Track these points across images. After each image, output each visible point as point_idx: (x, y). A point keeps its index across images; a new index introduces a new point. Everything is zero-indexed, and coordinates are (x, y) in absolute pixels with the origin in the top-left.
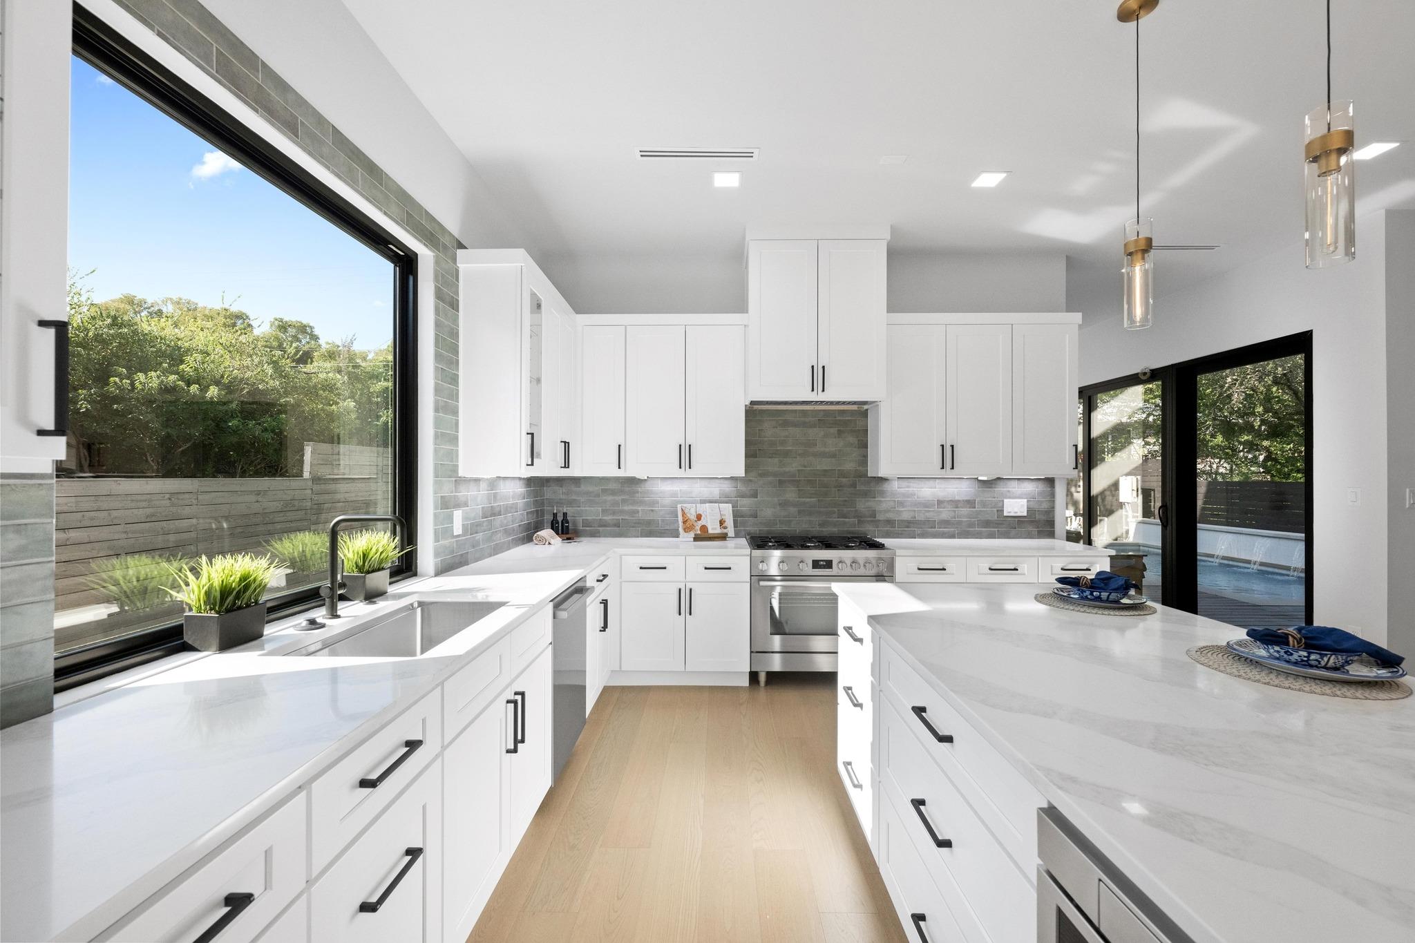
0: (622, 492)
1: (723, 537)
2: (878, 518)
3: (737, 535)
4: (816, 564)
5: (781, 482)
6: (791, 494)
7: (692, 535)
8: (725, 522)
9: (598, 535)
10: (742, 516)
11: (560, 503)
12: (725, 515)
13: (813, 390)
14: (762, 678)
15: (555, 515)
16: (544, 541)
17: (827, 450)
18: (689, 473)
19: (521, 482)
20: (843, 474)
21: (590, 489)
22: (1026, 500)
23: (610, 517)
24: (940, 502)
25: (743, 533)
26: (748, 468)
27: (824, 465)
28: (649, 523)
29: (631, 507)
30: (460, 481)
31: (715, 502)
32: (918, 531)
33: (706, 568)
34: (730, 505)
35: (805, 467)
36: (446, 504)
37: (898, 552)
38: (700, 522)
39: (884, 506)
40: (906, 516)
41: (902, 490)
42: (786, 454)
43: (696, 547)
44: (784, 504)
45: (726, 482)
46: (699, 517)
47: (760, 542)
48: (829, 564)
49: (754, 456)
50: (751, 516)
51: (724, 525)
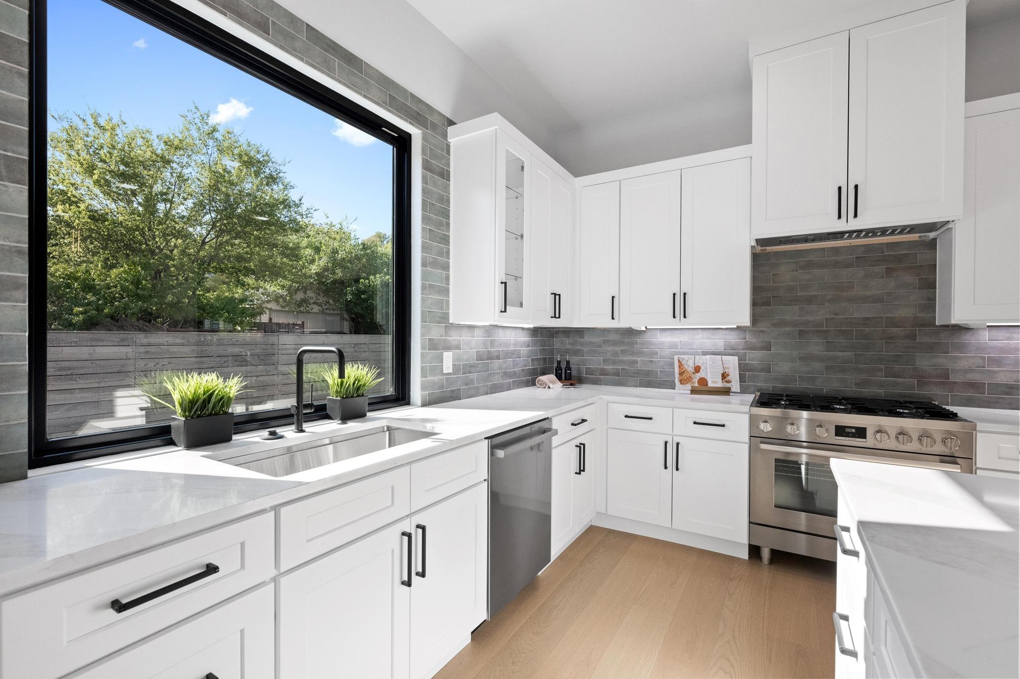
0: (621, 343)
1: (726, 392)
2: (952, 378)
3: (743, 391)
4: (841, 431)
5: (801, 333)
6: (816, 347)
7: (688, 387)
8: (728, 375)
9: (599, 382)
10: (750, 370)
11: (567, 352)
12: (728, 368)
13: (840, 217)
14: (766, 554)
15: (559, 363)
16: (545, 386)
17: (869, 293)
18: (683, 324)
20: (893, 323)
21: (593, 340)
23: (611, 367)
25: (752, 389)
26: (755, 318)
28: (648, 373)
29: (630, 358)
30: (450, 327)
31: (719, 354)
33: (695, 423)
34: (736, 358)
35: (836, 314)
36: (433, 345)
37: (980, 426)
38: (698, 374)
39: (963, 364)
40: (1003, 378)
41: (998, 343)
42: (810, 300)
43: (692, 400)
44: (806, 359)
45: (732, 332)
46: (697, 369)
47: (766, 400)
48: (861, 433)
49: (768, 304)
50: (762, 370)
51: (727, 379)
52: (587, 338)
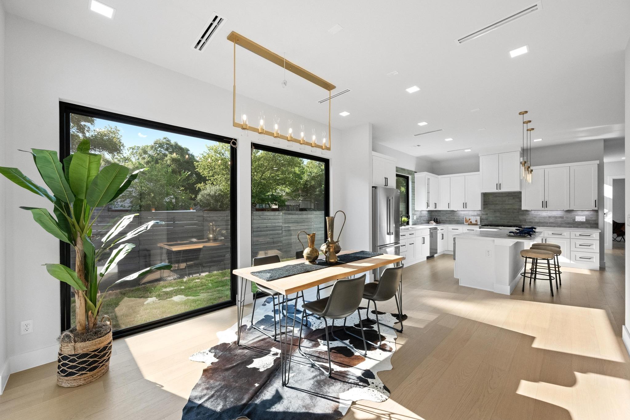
0: (451, 214)
1: (476, 224)
5: (495, 211)
6: (498, 214)
7: (467, 223)
8: (477, 221)
9: (445, 223)
10: (483, 220)
11: (436, 216)
12: (477, 219)
13: (498, 190)
15: (434, 218)
16: (432, 223)
17: (509, 203)
18: (466, 209)
19: (426, 211)
20: (515, 209)
21: (443, 213)
22: (585, 217)
23: (448, 219)
24: (549, 217)
25: (482, 223)
26: (483, 208)
27: (508, 207)
28: (458, 221)
29: (453, 217)
30: (415, 211)
31: (475, 216)
32: (542, 225)
33: (468, 230)
34: (479, 217)
35: (502, 207)
36: (413, 214)
38: (470, 221)
39: (529, 218)
40: (536, 220)
41: (535, 214)
42: (497, 204)
43: (468, 226)
44: (496, 217)
45: (479, 211)
46: (470, 219)
47: (485, 225)
50: (486, 220)
52: (441, 213)
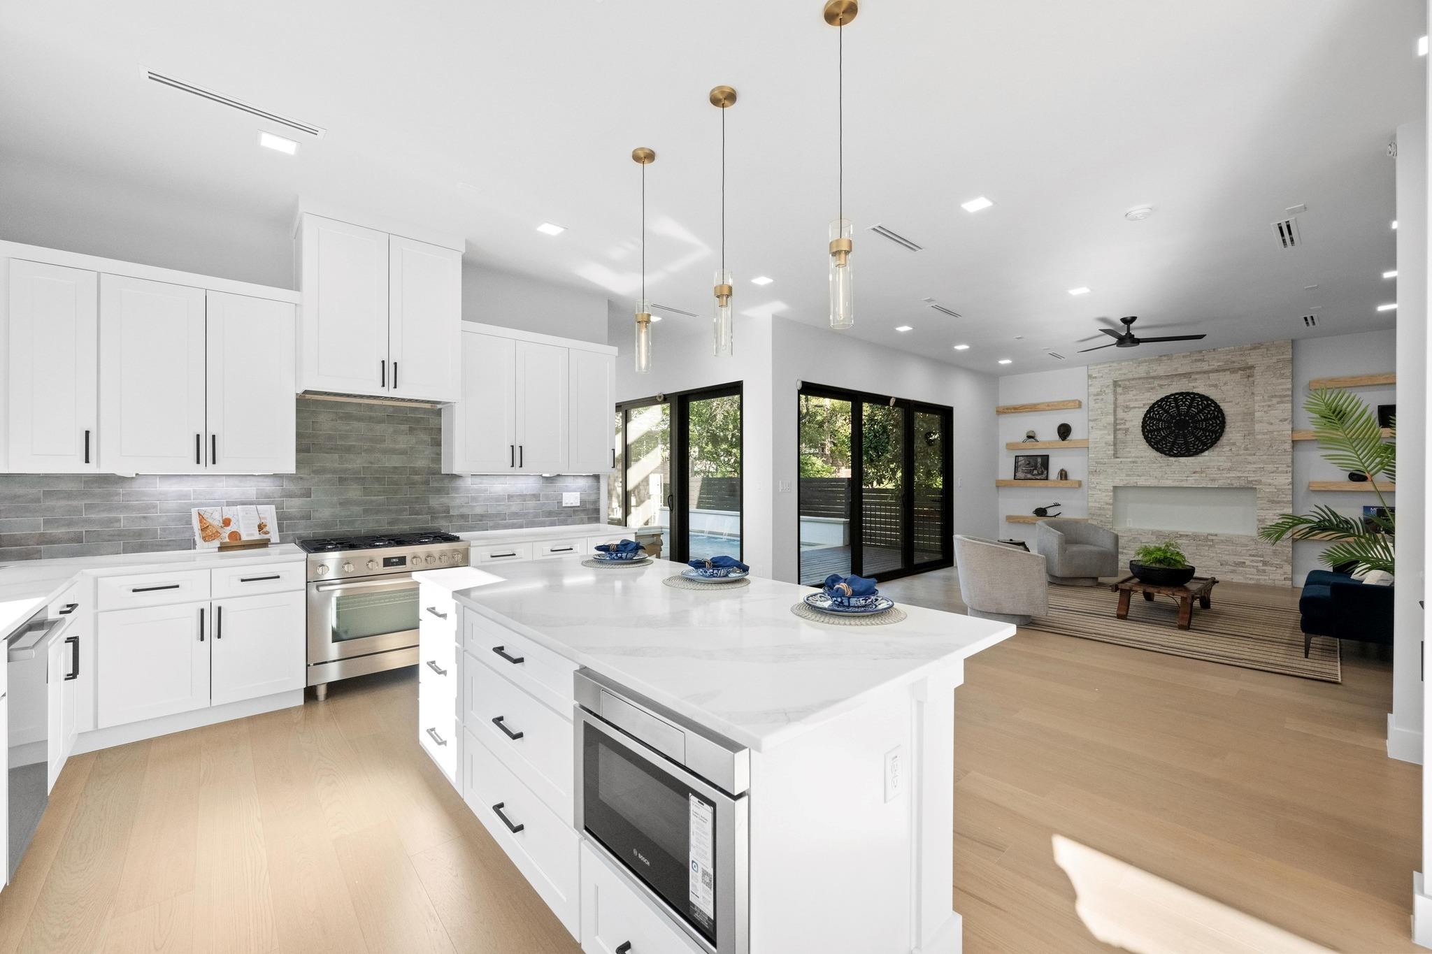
0: (82, 495)
1: (264, 544)
2: (451, 513)
3: (283, 540)
4: (387, 562)
5: (341, 480)
6: (354, 492)
7: (217, 543)
8: (265, 526)
10: (290, 519)
12: (265, 518)
13: (383, 386)
14: (322, 692)
17: (397, 447)
18: (212, 470)
20: (415, 471)
22: (579, 493)
24: (510, 497)
25: (291, 538)
26: (299, 463)
27: (395, 461)
28: (139, 534)
29: (105, 515)
31: (251, 503)
32: (491, 524)
33: (243, 580)
34: (273, 507)
35: (371, 463)
37: (473, 543)
38: (229, 528)
39: (457, 502)
40: (479, 510)
41: (475, 486)
42: (349, 449)
43: (222, 557)
44: (345, 504)
45: (267, 480)
46: (227, 522)
47: (316, 545)
48: (402, 560)
49: (308, 451)
50: (303, 518)
51: (264, 530)
